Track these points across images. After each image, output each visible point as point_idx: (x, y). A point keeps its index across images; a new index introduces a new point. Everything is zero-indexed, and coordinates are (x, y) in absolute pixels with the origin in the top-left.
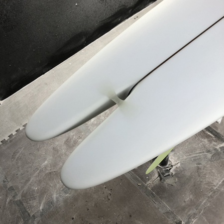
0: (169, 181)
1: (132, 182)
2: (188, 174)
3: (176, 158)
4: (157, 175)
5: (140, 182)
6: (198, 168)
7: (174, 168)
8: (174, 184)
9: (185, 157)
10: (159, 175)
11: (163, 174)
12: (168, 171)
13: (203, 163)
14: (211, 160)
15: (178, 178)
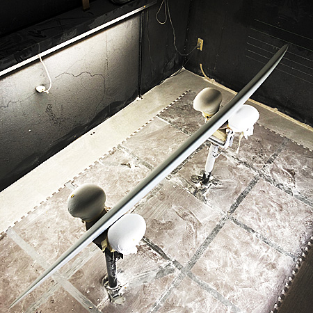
0: (118, 301)
1: (84, 306)
2: (135, 293)
3: (126, 279)
4: (107, 297)
5: (91, 305)
6: (144, 286)
7: (123, 288)
8: (123, 304)
9: (133, 277)
10: (109, 297)
11: (113, 295)
12: (117, 292)
13: (149, 281)
14: (156, 278)
15: (126, 297)
